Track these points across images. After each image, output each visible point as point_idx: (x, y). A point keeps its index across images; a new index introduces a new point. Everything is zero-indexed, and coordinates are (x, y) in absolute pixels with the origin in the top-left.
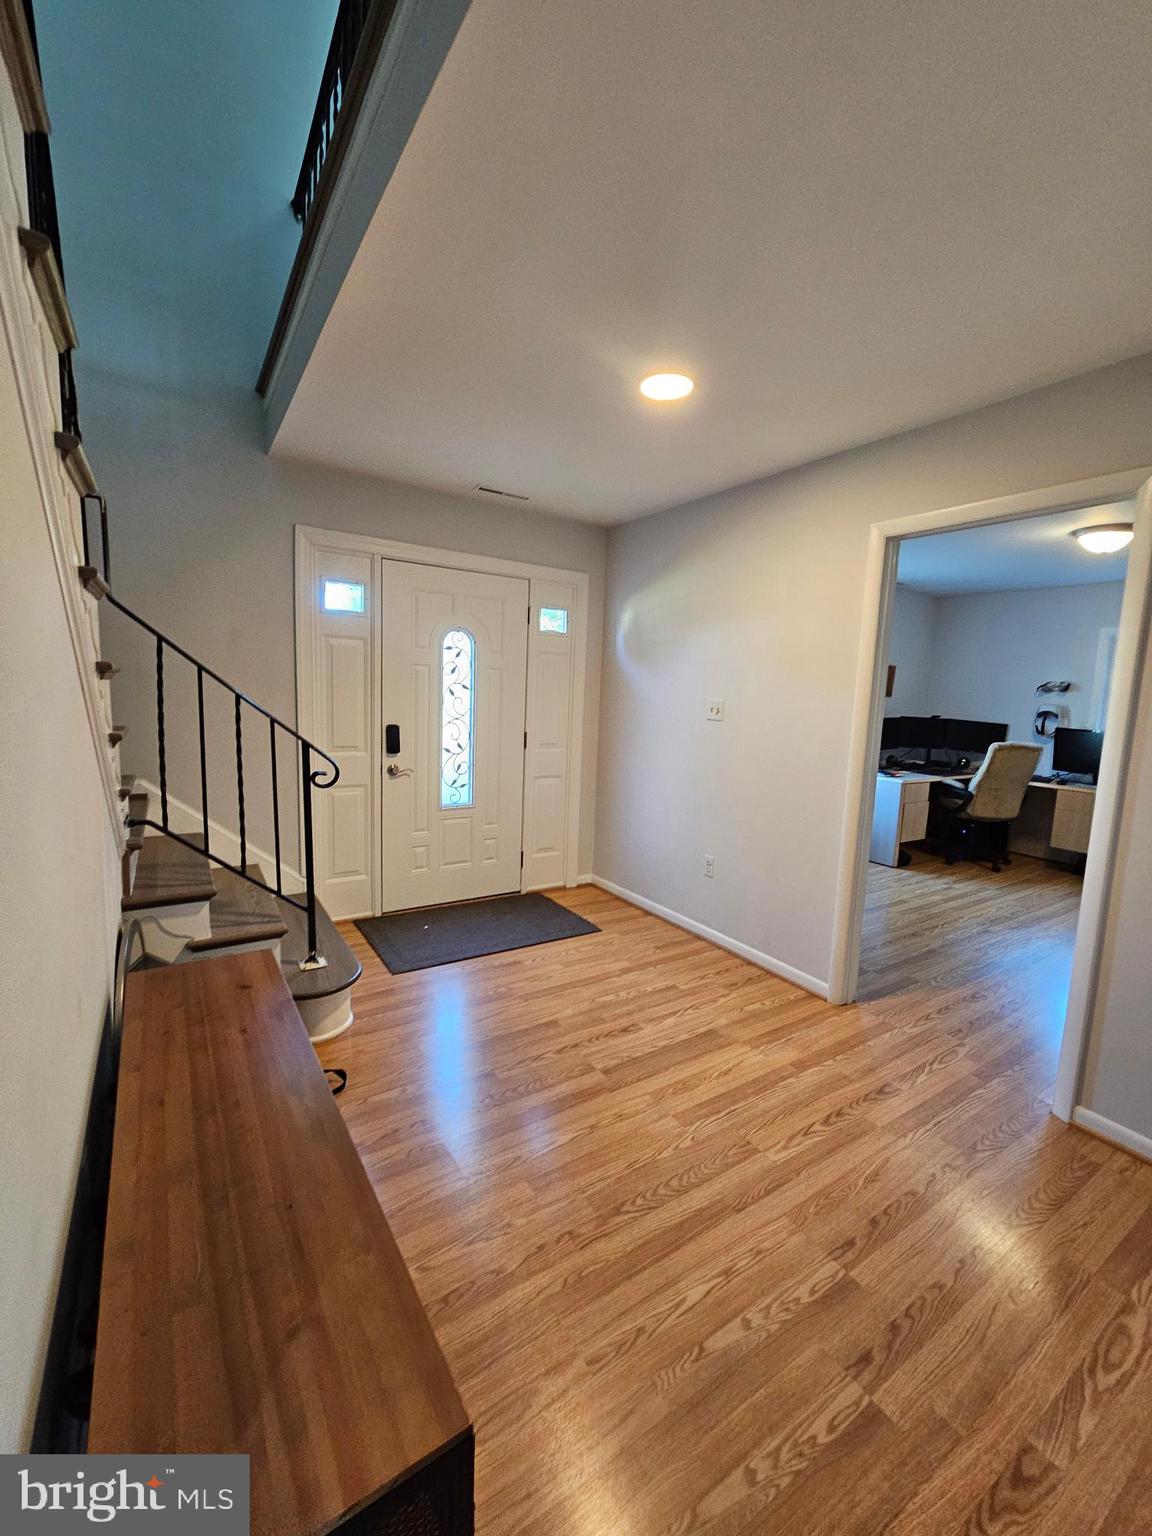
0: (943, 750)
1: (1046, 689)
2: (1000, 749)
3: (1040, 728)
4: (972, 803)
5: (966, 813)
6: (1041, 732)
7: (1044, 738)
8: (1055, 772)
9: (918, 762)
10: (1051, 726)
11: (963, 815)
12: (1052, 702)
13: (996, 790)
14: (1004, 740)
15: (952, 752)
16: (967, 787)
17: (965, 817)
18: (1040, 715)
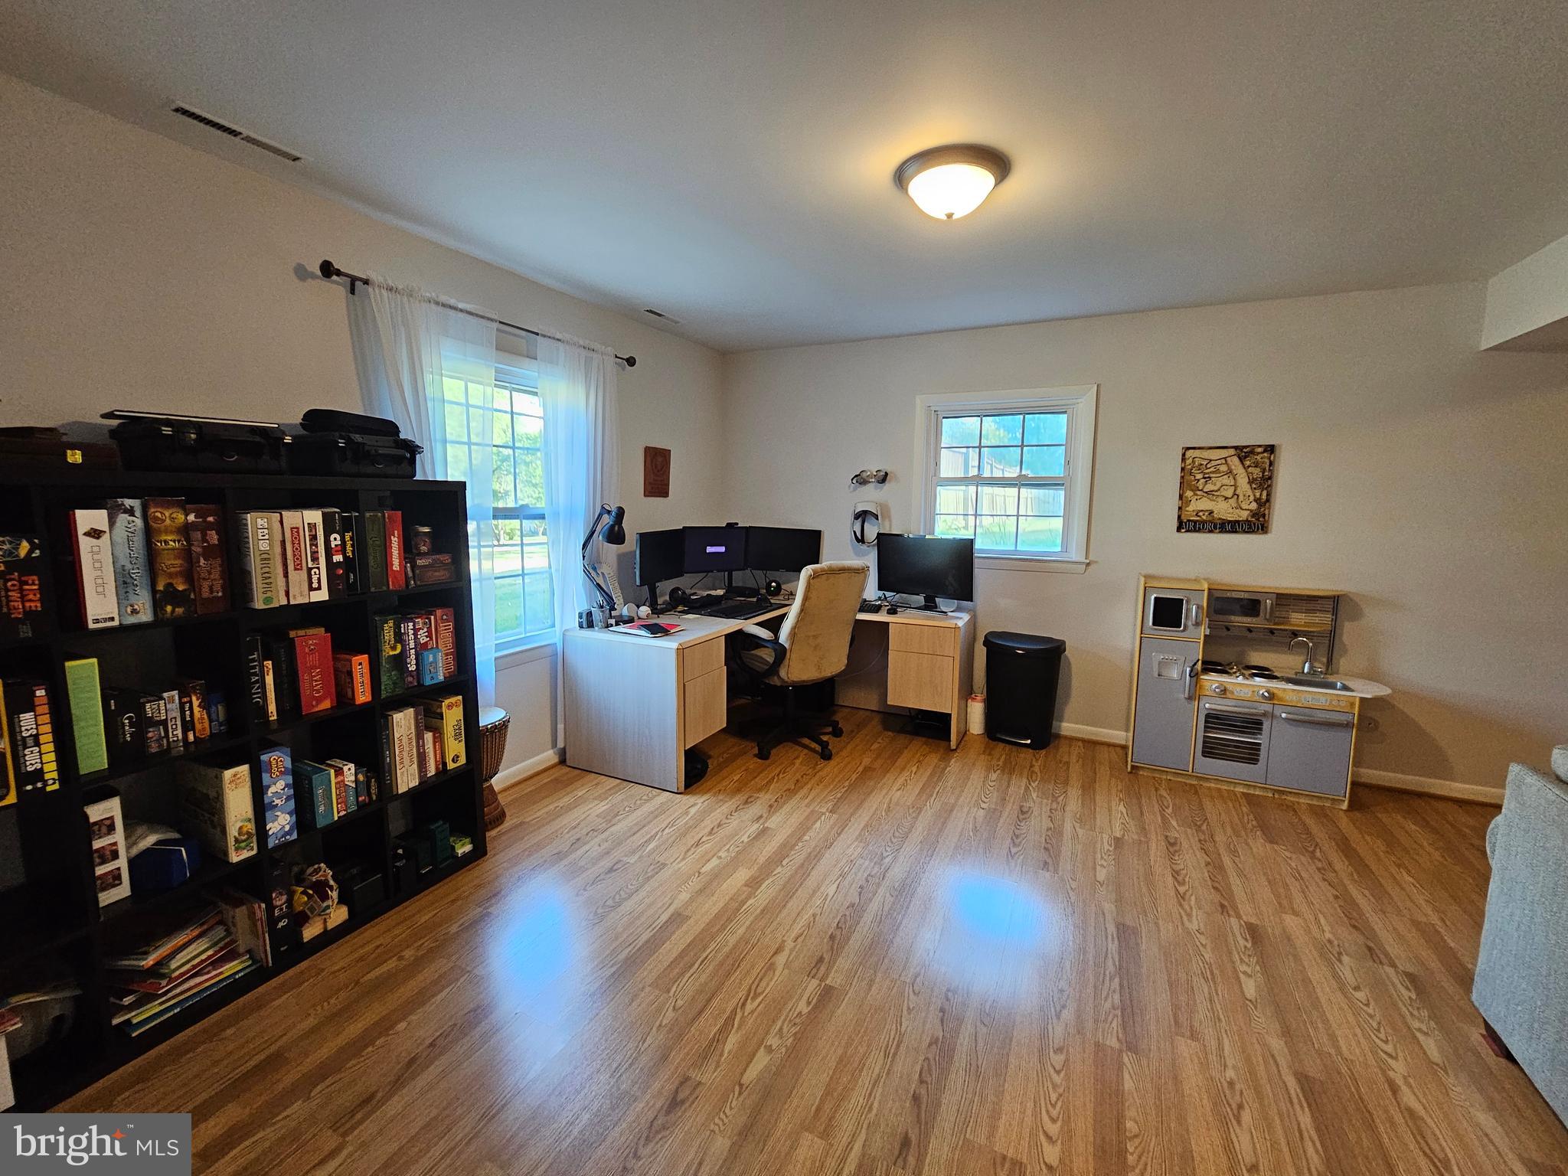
0: (748, 571)
1: (860, 480)
2: (816, 576)
3: (859, 535)
4: (786, 662)
5: (779, 677)
6: (861, 540)
7: (864, 547)
8: (881, 593)
9: (713, 593)
10: (871, 532)
11: (776, 681)
12: (869, 497)
13: (815, 637)
14: (817, 562)
15: (759, 573)
16: (777, 637)
17: (778, 683)
18: (857, 516)
